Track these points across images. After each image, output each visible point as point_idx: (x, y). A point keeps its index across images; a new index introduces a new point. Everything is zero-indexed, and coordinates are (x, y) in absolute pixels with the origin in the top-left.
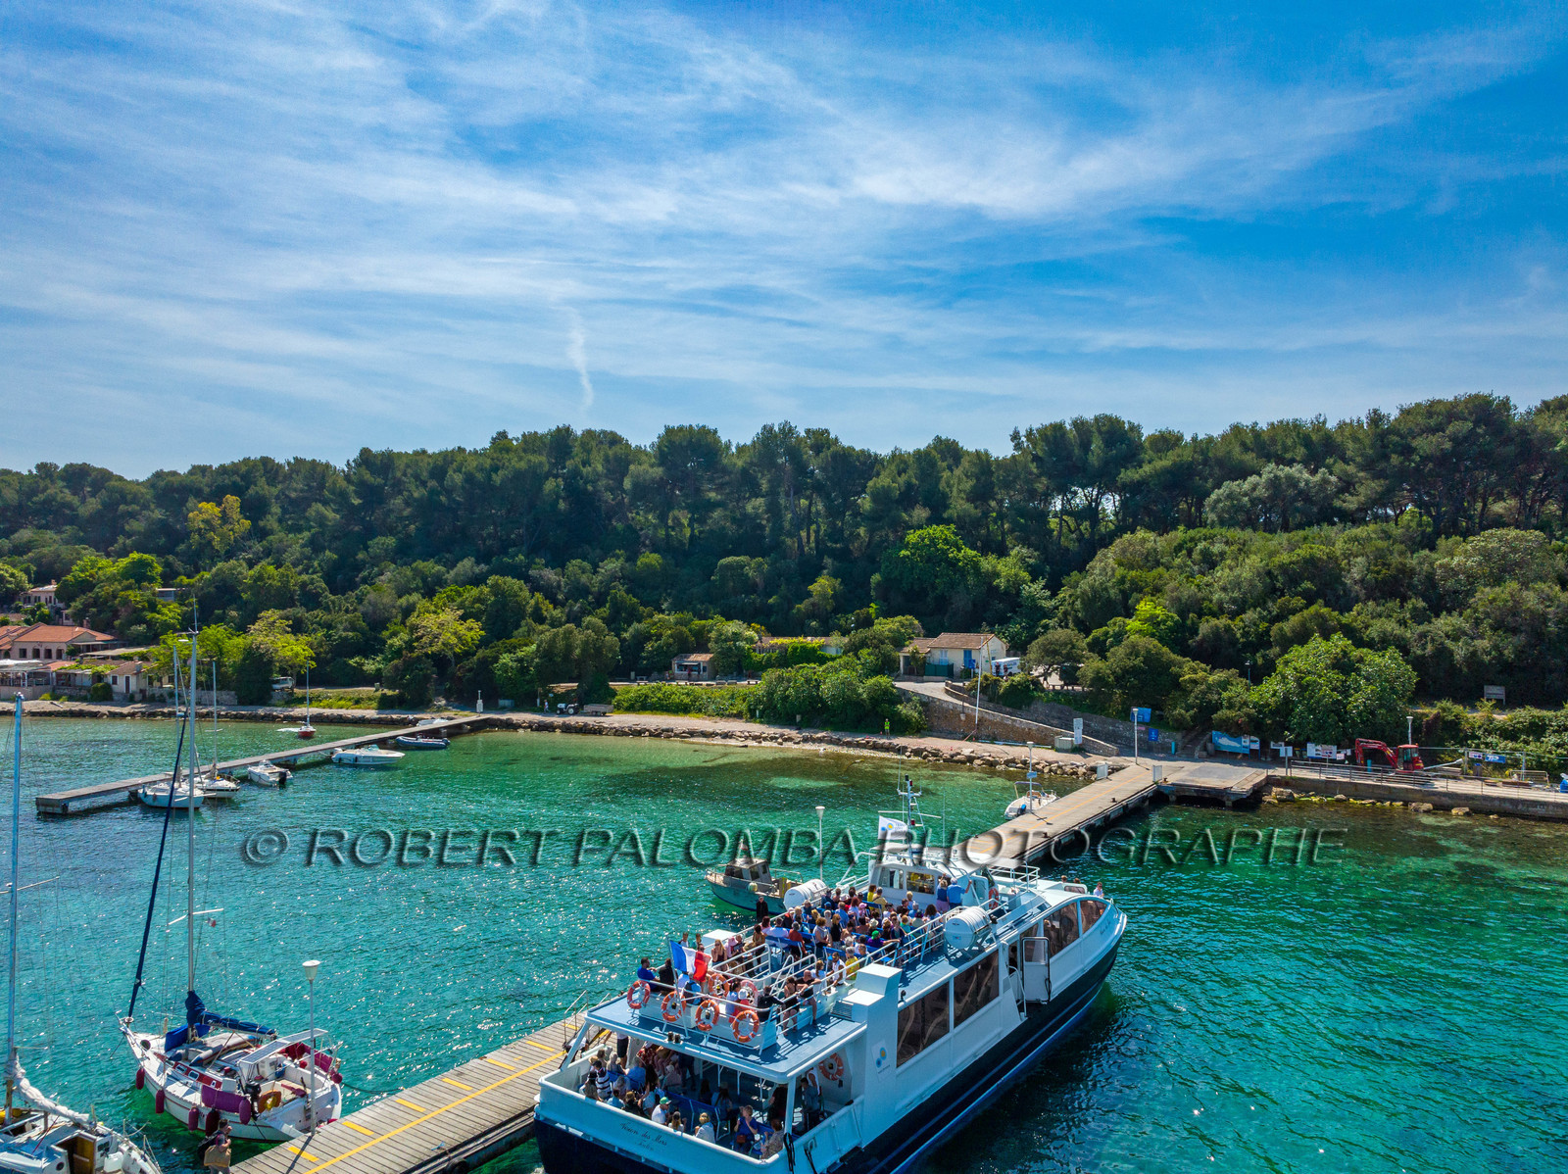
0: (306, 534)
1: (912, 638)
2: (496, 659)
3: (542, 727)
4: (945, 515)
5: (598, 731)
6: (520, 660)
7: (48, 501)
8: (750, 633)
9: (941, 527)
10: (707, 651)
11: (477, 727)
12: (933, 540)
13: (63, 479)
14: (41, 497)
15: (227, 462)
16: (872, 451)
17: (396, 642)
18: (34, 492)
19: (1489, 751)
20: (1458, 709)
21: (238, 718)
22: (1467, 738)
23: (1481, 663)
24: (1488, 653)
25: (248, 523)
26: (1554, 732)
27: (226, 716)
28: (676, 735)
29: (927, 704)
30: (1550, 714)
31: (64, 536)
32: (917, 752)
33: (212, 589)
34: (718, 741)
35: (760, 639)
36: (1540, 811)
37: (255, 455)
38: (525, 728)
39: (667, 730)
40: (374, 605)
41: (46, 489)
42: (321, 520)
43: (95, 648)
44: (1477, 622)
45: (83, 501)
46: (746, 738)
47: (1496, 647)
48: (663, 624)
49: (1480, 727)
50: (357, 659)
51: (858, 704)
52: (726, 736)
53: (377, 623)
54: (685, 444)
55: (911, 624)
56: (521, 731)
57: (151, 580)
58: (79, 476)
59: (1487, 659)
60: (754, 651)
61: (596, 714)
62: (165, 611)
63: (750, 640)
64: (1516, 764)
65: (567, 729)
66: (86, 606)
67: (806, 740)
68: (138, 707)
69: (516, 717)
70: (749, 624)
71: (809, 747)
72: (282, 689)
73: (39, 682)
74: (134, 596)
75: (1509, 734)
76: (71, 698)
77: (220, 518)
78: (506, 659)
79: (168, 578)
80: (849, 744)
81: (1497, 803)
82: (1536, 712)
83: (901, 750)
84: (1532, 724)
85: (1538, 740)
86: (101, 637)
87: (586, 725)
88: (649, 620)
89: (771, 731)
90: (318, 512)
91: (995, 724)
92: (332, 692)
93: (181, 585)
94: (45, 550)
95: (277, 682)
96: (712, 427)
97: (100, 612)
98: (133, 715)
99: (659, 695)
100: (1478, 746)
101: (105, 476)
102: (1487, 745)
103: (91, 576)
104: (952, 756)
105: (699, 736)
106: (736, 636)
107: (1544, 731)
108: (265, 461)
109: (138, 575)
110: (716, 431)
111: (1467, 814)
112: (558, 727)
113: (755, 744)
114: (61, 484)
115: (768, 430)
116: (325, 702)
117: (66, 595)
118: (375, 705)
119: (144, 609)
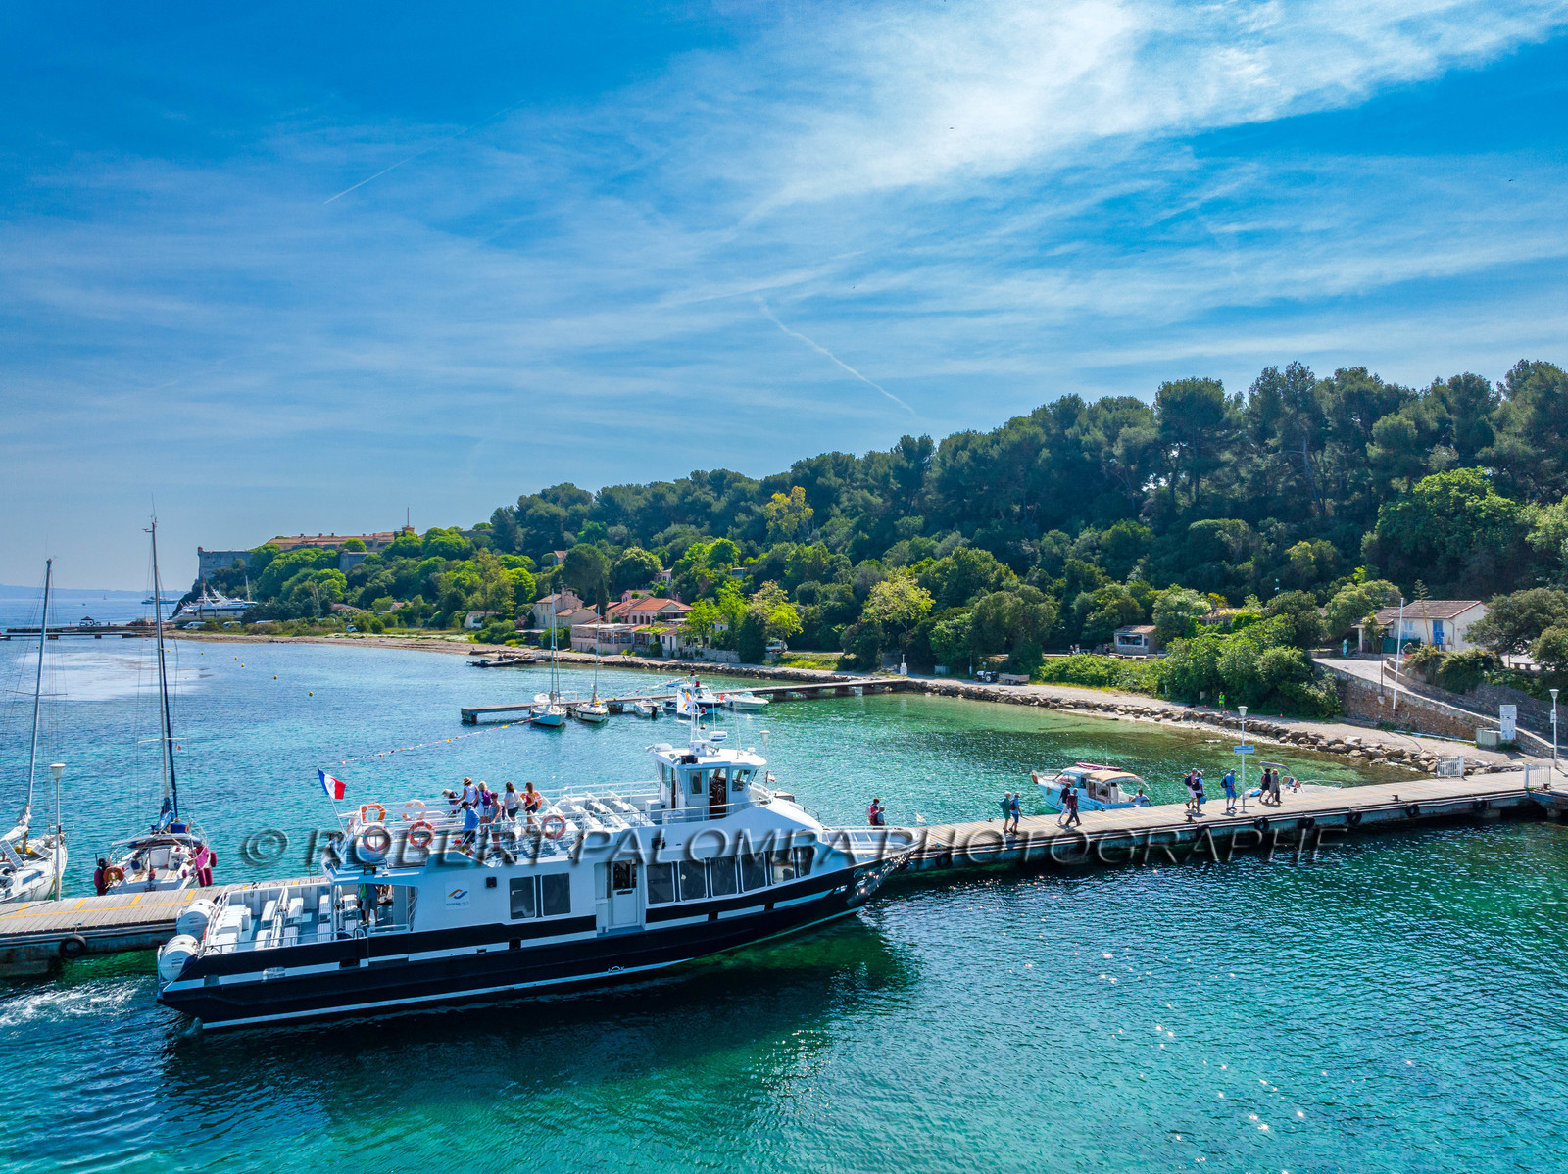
0: (857, 519)
1: (1380, 608)
2: (934, 625)
3: (952, 692)
4: (1478, 455)
5: (993, 698)
6: (955, 627)
7: (694, 502)
8: (1203, 603)
9: (1462, 470)
10: (1153, 624)
11: (898, 688)
12: (1446, 486)
13: (709, 483)
14: (690, 499)
15: (803, 459)
16: (1402, 385)
17: (871, 611)
18: (686, 493)
21: (730, 673)
25: (810, 511)
27: (722, 671)
28: (1062, 706)
29: (1344, 683)
31: (703, 530)
32: (1295, 738)
33: (765, 567)
34: (1099, 713)
35: (1214, 610)
37: (828, 451)
38: (935, 692)
39: (1057, 701)
40: (864, 577)
41: (695, 491)
42: (868, 505)
43: (676, 616)
45: (718, 499)
46: (1128, 712)
48: (1116, 594)
50: (839, 627)
51: (1252, 678)
52: (1109, 709)
53: (862, 594)
54: (1179, 399)
55: (1383, 591)
56: (928, 694)
57: (728, 560)
58: (719, 481)
60: (1203, 622)
61: (1009, 683)
62: (729, 586)
63: (1200, 611)
65: (969, 695)
66: (681, 582)
67: (1188, 717)
68: (674, 662)
69: (930, 682)
70: (1207, 594)
71: (1184, 725)
72: (774, 651)
73: (624, 640)
74: (710, 574)
76: (638, 654)
77: (789, 507)
78: (941, 626)
79: (742, 558)
80: (1228, 725)
83: (1278, 734)
86: (683, 607)
87: (985, 691)
88: (1099, 590)
89: (1157, 704)
90: (864, 499)
91: (1417, 710)
92: (809, 654)
93: (748, 566)
94: (679, 540)
95: (772, 644)
96: (1215, 379)
97: (688, 587)
98: (661, 667)
99: (1079, 667)
101: (738, 478)
103: (696, 559)
104: (1329, 744)
105: (1082, 708)
106: (1182, 606)
108: (836, 455)
109: (721, 556)
110: (1219, 384)
112: (962, 692)
113: (1131, 718)
114: (708, 487)
115: (1269, 375)
116: (800, 662)
117: (674, 575)
118: (835, 666)
119: (716, 584)
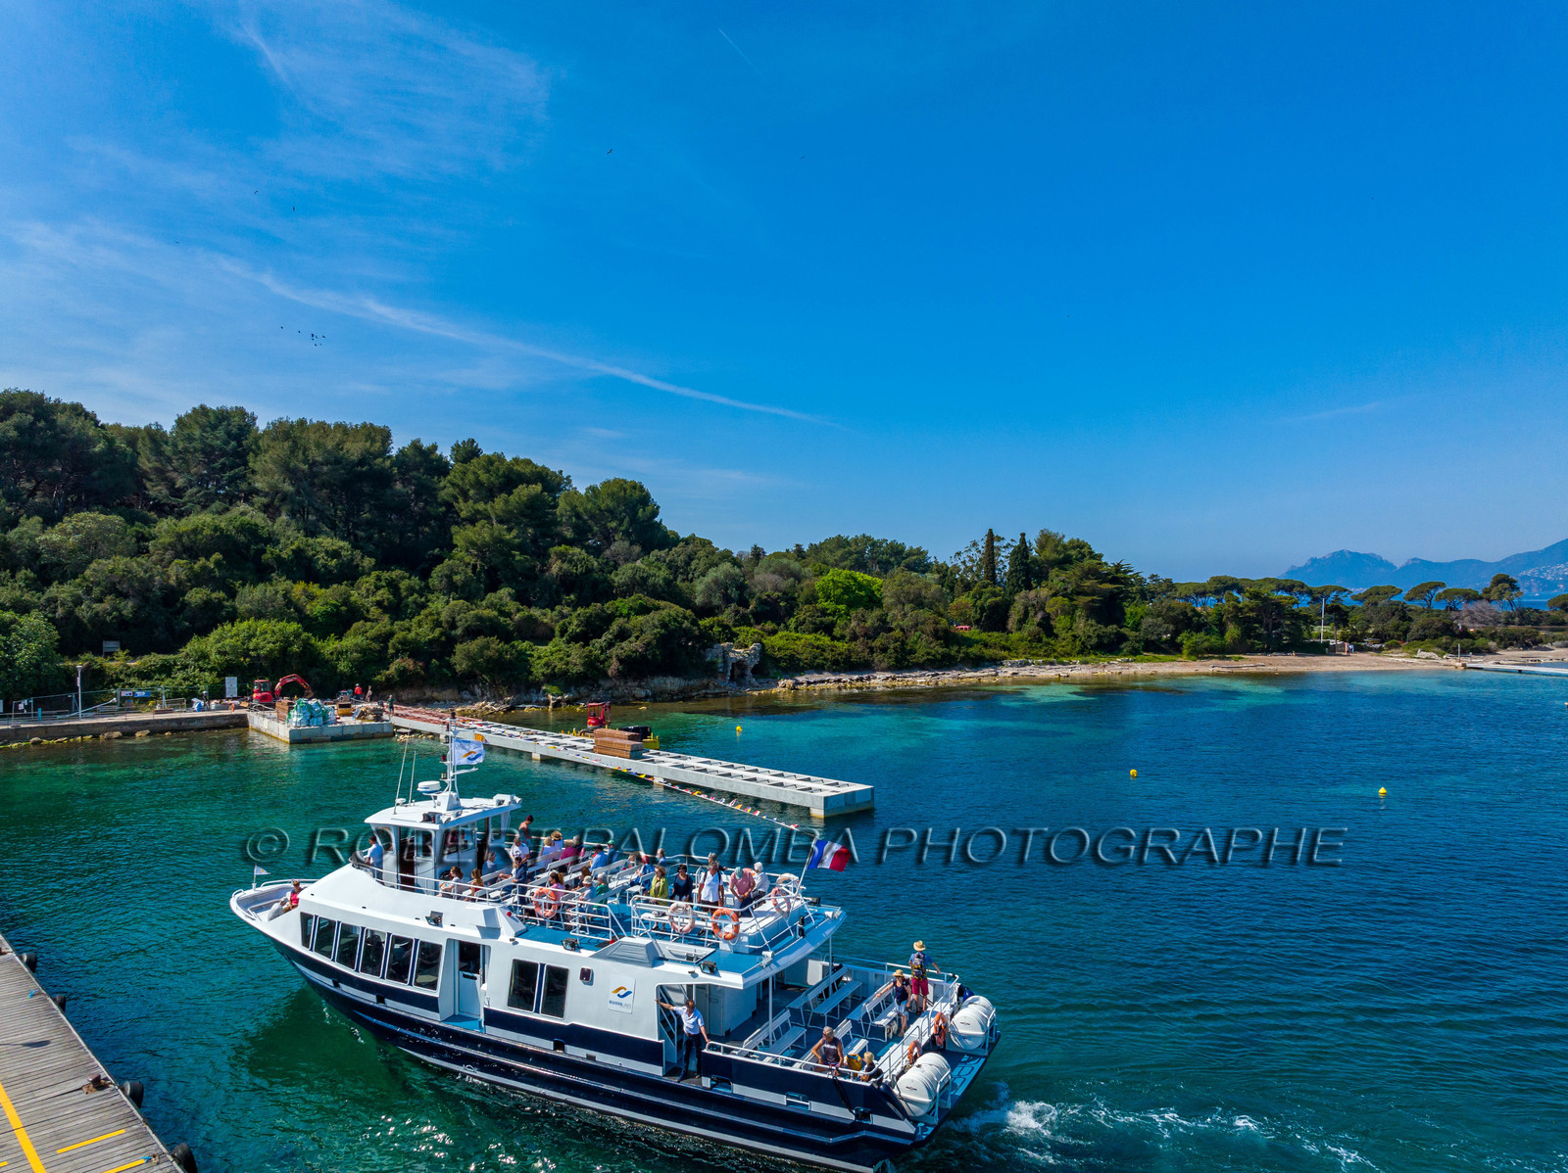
19: (134, 690)
20: (100, 660)
22: (112, 682)
23: (104, 623)
24: (110, 614)
26: (179, 670)
30: (172, 657)
36: (197, 724)
44: (88, 591)
47: (115, 609)
49: (121, 673)
59: (108, 619)
64: (157, 696)
75: (144, 675)
81: (166, 724)
82: (161, 656)
84: (162, 666)
85: (169, 676)
100: (123, 686)
102: (131, 685)
107: (171, 670)
111: (149, 735)
